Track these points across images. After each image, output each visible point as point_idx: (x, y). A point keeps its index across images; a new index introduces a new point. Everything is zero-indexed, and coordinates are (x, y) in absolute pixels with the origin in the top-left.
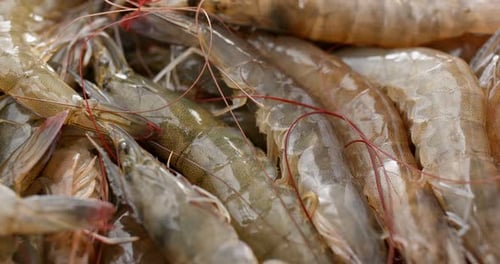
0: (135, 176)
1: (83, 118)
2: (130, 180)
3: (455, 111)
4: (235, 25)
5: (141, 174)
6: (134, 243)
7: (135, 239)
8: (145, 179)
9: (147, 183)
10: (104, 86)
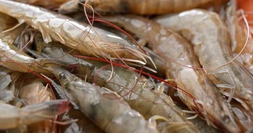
0: (72, 88)
1: (36, 68)
2: (69, 91)
3: (215, 38)
4: (103, 12)
5: (75, 86)
6: (77, 122)
7: (76, 120)
8: (77, 88)
9: (79, 89)
10: (42, 51)
